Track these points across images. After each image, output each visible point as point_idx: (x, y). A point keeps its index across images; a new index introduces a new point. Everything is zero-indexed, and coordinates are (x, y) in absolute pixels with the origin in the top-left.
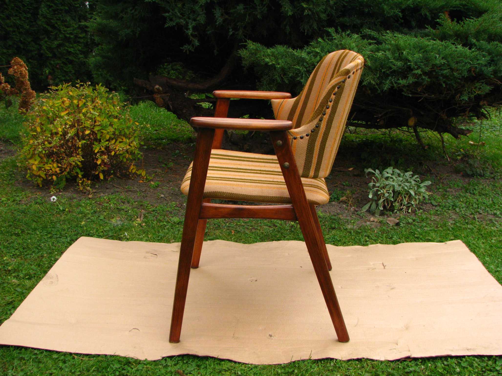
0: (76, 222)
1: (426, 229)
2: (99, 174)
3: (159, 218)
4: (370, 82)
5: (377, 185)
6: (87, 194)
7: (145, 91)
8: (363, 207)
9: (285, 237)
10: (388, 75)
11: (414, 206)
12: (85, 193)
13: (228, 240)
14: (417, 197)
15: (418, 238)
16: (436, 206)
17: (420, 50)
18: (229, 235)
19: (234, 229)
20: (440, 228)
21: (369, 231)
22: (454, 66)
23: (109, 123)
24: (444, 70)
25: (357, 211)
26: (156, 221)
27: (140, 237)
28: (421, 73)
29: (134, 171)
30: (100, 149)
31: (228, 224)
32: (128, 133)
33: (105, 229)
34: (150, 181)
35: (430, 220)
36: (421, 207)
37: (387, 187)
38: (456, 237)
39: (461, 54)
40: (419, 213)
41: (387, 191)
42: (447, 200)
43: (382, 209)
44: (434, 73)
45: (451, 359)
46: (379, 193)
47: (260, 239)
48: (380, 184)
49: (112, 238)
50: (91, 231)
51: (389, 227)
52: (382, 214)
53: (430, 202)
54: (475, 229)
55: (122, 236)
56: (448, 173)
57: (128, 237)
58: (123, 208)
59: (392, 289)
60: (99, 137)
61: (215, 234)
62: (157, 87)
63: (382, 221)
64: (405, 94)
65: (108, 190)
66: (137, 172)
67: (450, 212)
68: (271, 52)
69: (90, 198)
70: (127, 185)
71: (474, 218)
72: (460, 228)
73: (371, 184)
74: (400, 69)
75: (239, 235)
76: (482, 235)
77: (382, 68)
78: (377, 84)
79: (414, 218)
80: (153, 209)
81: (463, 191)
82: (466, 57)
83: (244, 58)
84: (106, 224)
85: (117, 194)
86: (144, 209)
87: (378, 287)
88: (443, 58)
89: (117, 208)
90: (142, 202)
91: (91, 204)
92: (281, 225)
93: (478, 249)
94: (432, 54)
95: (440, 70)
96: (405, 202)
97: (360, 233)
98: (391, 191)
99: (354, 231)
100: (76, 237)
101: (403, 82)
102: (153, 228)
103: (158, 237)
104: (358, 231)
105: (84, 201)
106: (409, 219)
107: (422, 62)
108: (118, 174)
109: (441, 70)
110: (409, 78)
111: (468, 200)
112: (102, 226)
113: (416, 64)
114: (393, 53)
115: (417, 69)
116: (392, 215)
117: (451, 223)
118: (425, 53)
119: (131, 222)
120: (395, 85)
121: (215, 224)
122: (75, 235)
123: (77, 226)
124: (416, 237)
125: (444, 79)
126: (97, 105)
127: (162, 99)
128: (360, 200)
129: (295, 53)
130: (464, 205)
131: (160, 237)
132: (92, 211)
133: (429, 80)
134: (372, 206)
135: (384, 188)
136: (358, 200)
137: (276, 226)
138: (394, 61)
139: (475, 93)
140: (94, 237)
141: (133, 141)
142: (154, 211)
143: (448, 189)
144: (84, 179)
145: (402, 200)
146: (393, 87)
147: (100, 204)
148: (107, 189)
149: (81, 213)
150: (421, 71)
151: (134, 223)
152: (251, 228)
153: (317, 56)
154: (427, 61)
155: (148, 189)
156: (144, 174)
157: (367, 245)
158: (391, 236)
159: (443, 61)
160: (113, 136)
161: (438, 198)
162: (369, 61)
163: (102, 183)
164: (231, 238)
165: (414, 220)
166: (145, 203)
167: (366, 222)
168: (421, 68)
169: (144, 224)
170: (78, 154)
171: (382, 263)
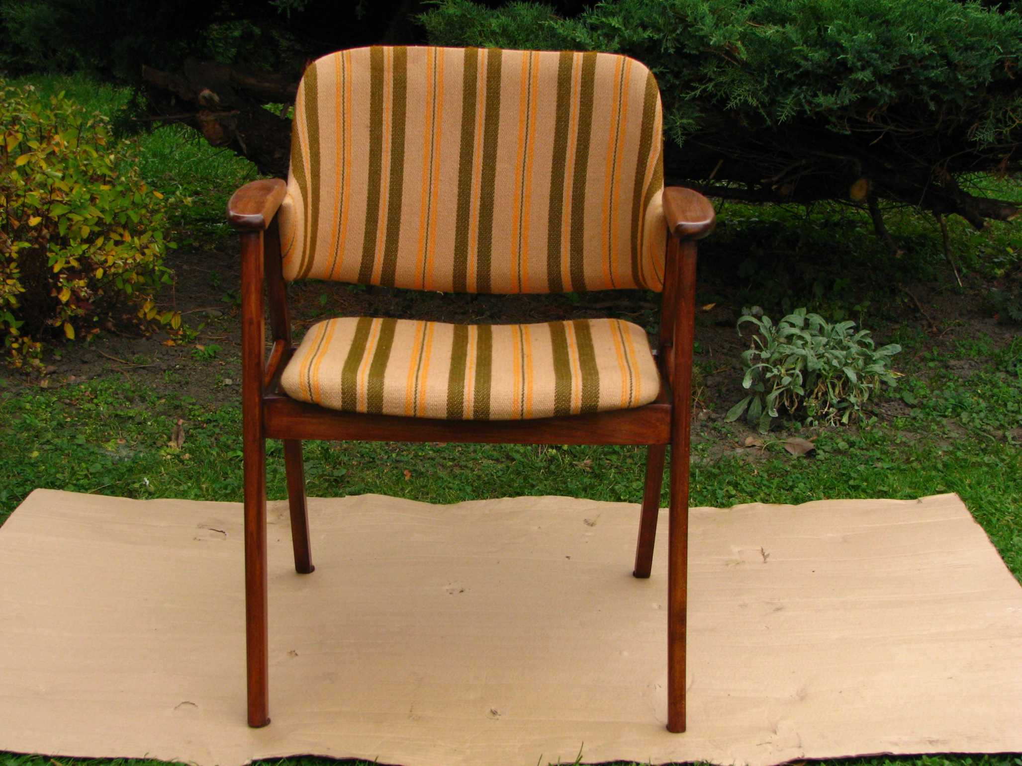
0: (15, 452)
1: (880, 465)
2: (62, 325)
3: (223, 439)
4: (746, 101)
5: (764, 355)
6: (33, 376)
7: (173, 102)
8: (730, 408)
9: (533, 486)
10: (791, 84)
11: (856, 408)
12: (27, 375)
13: (395, 495)
14: (865, 385)
15: (856, 488)
16: (913, 406)
17: (871, 20)
18: (398, 481)
19: (411, 468)
20: (915, 464)
21: (740, 472)
22: (956, 57)
23: (88, 196)
24: (933, 67)
25: (714, 420)
26: (217, 449)
27: (181, 488)
28: (873, 79)
29: (150, 316)
30: (68, 262)
31: (394, 455)
32: (135, 219)
33: (92, 470)
34: (192, 341)
35: (893, 442)
36: (876, 410)
37: (788, 360)
38: (949, 487)
39: (976, 25)
40: (868, 425)
41: (787, 371)
42: (942, 391)
43: (776, 415)
44: (907, 77)
45: (891, 761)
46: (769, 375)
47: (474, 491)
48: (772, 354)
49: (113, 491)
50: (59, 476)
51: (788, 460)
52: (776, 427)
53: (898, 396)
54: (1001, 465)
55: (137, 485)
56: (961, 315)
57: (152, 488)
58: (131, 413)
59: (778, 609)
60: (62, 232)
61: (363, 480)
62: (206, 92)
63: (772, 446)
64: (835, 130)
65: (86, 367)
66: (158, 317)
67: (944, 421)
68: (499, 26)
69: (42, 389)
70: (134, 354)
71: (1004, 439)
72: (964, 465)
73: (749, 353)
74: (820, 67)
75: (420, 482)
76: (1015, 480)
77: (777, 67)
78: (763, 105)
79: (852, 439)
80: (208, 416)
81: (989, 366)
82: (988, 34)
83: (431, 33)
84: (92, 458)
85: (111, 376)
86: (182, 417)
87: (744, 606)
88: (927, 40)
89: (117, 415)
90: (177, 398)
91: (48, 406)
92: (524, 455)
93: (998, 515)
94: (901, 29)
95: (922, 67)
96: (833, 398)
97: (715, 476)
98: (797, 371)
99: (701, 472)
100: (21, 489)
101: (825, 101)
102: (212, 465)
103: (226, 488)
104: (711, 473)
105: (30, 397)
106: (839, 440)
107: (875, 51)
108: (111, 325)
109: (925, 68)
110: (843, 90)
111: (996, 390)
112: (87, 462)
113: (859, 55)
114: (803, 30)
115: (863, 68)
116: (802, 430)
117: (944, 452)
118: (884, 26)
119: (153, 452)
120: (807, 107)
121: (362, 456)
122: (19, 485)
123: (21, 463)
124: (853, 487)
125: (933, 92)
126: (57, 149)
127: (220, 124)
128: (724, 390)
129: (561, 31)
130: (983, 404)
131: (230, 488)
132: (55, 423)
133: (894, 94)
134: (752, 406)
135: (780, 362)
136: (719, 391)
137: (513, 460)
138: (805, 48)
139: (1014, 122)
140: (68, 490)
141: (151, 242)
142: (209, 421)
143: (952, 362)
144: (26, 339)
145: (825, 394)
146: (802, 112)
147: (70, 405)
148: (85, 362)
149: (27, 427)
150: (874, 73)
151: (163, 453)
152: (451, 463)
153: (613, 38)
154: (888, 47)
155: (190, 363)
156: (176, 322)
157: (729, 505)
158: (790, 483)
159: (928, 48)
160: (97, 229)
161: (920, 388)
162: (743, 49)
163: (70, 349)
164: (403, 489)
165: (852, 444)
166: (186, 400)
167: (733, 448)
168: (872, 65)
169: (187, 456)
170: (10, 276)
171: (760, 549)
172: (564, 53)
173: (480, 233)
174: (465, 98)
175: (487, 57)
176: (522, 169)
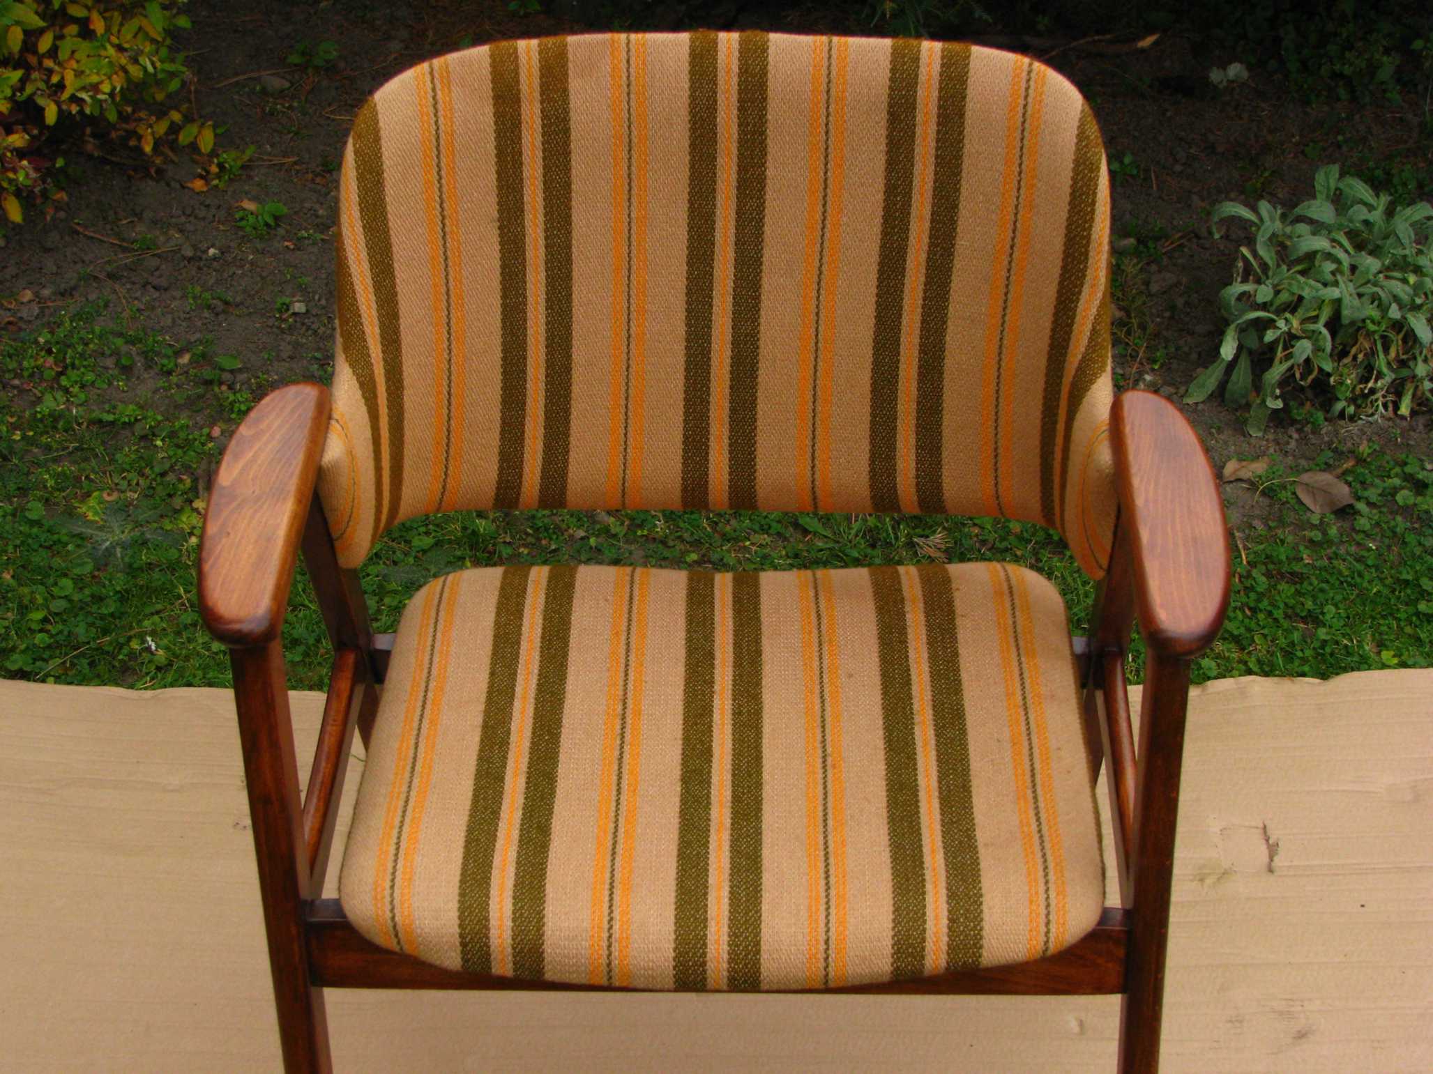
5: (1263, 293)
11: (1426, 383)
37: (1307, 303)
41: (1303, 323)
43: (1279, 404)
46: (1269, 334)
48: (1277, 292)
51: (1304, 526)
55: (135, 650)
63: (1273, 481)
73: (1235, 291)
96: (1386, 366)
98: (1321, 325)
108: (89, 147)
134: (1234, 377)
135: (1291, 307)
145: (1373, 353)
156: (205, 141)
171: (1261, 825)
172: (901, 42)
173: (733, 410)
174: (693, 146)
175: (737, 54)
176: (815, 286)
